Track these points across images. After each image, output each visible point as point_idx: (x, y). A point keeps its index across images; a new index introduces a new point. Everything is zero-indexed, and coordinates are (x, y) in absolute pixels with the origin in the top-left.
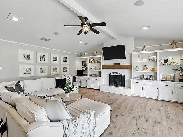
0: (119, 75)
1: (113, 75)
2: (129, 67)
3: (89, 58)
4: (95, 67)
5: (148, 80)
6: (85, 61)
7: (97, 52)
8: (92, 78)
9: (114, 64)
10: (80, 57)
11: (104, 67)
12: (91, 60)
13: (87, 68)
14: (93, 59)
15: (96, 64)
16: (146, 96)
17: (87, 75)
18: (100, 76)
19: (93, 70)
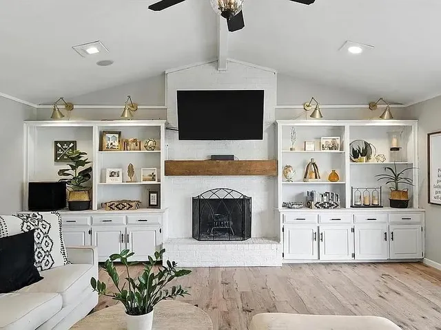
0: (236, 196)
1: (214, 197)
2: (268, 169)
3: (97, 126)
4: (131, 170)
5: (325, 208)
6: (68, 143)
7: (134, 107)
8: (119, 216)
9: (214, 158)
10: (53, 117)
11: (175, 168)
12: (110, 136)
13: (87, 174)
14: (119, 133)
15: (131, 157)
16: (324, 259)
17: (87, 206)
18: (157, 206)
19: (118, 181)
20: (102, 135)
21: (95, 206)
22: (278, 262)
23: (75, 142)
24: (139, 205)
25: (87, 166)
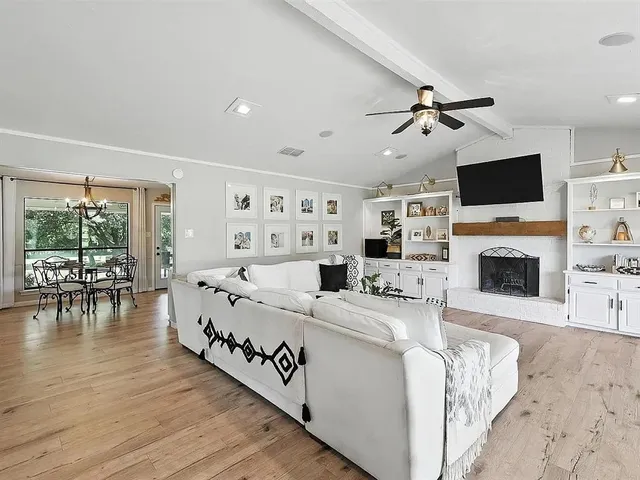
0: (518, 255)
1: (495, 255)
2: (557, 229)
3: (405, 199)
4: (429, 231)
5: (632, 273)
6: (389, 212)
7: (432, 182)
8: (417, 264)
9: (499, 220)
10: (377, 196)
11: (461, 229)
12: (414, 205)
13: (399, 234)
14: (421, 203)
15: (431, 221)
16: (624, 329)
17: (399, 256)
18: (447, 260)
19: (420, 239)
20: (409, 204)
21: (403, 257)
22: (563, 323)
23: (393, 212)
24: (433, 258)
25: (397, 229)
